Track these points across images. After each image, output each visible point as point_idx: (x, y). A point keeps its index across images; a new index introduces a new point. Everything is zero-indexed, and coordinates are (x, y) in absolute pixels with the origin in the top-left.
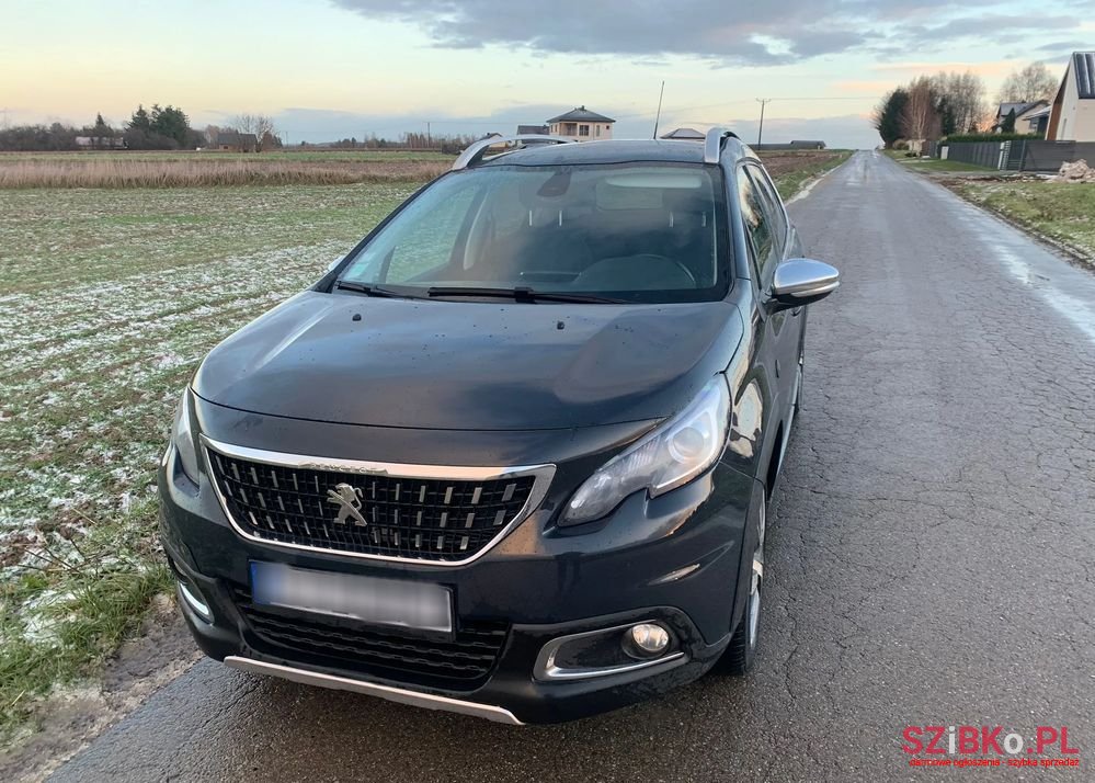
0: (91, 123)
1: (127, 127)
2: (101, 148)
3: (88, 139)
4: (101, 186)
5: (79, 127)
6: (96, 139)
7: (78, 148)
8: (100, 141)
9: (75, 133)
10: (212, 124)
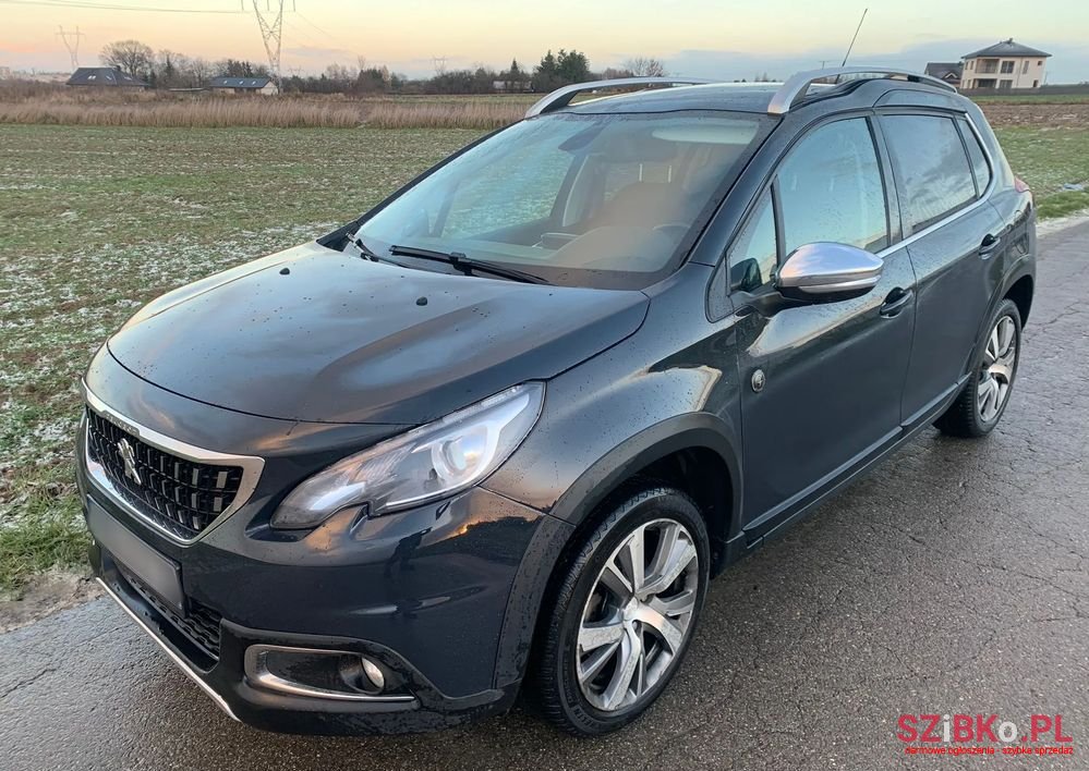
0: (507, 68)
1: (537, 71)
2: (511, 91)
3: (503, 83)
4: (474, 127)
5: (498, 73)
6: (509, 83)
7: (493, 91)
8: (512, 84)
9: (494, 77)
10: (612, 68)
